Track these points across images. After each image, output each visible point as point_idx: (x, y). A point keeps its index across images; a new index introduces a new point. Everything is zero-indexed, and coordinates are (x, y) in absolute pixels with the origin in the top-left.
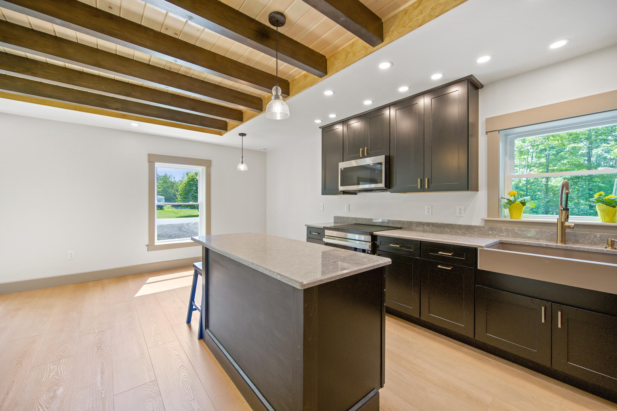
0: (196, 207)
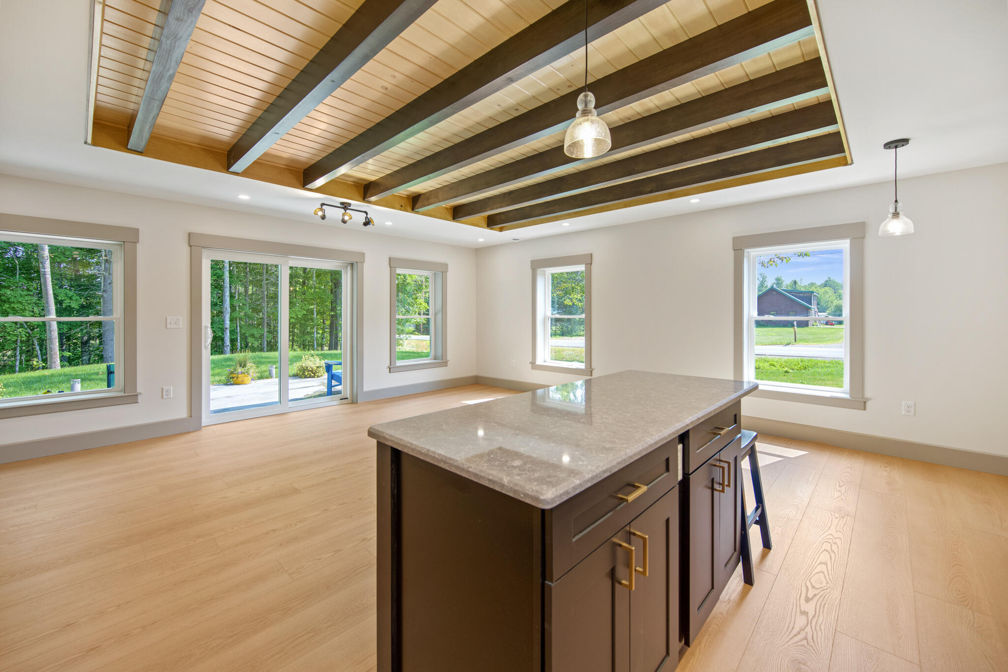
0: (840, 323)
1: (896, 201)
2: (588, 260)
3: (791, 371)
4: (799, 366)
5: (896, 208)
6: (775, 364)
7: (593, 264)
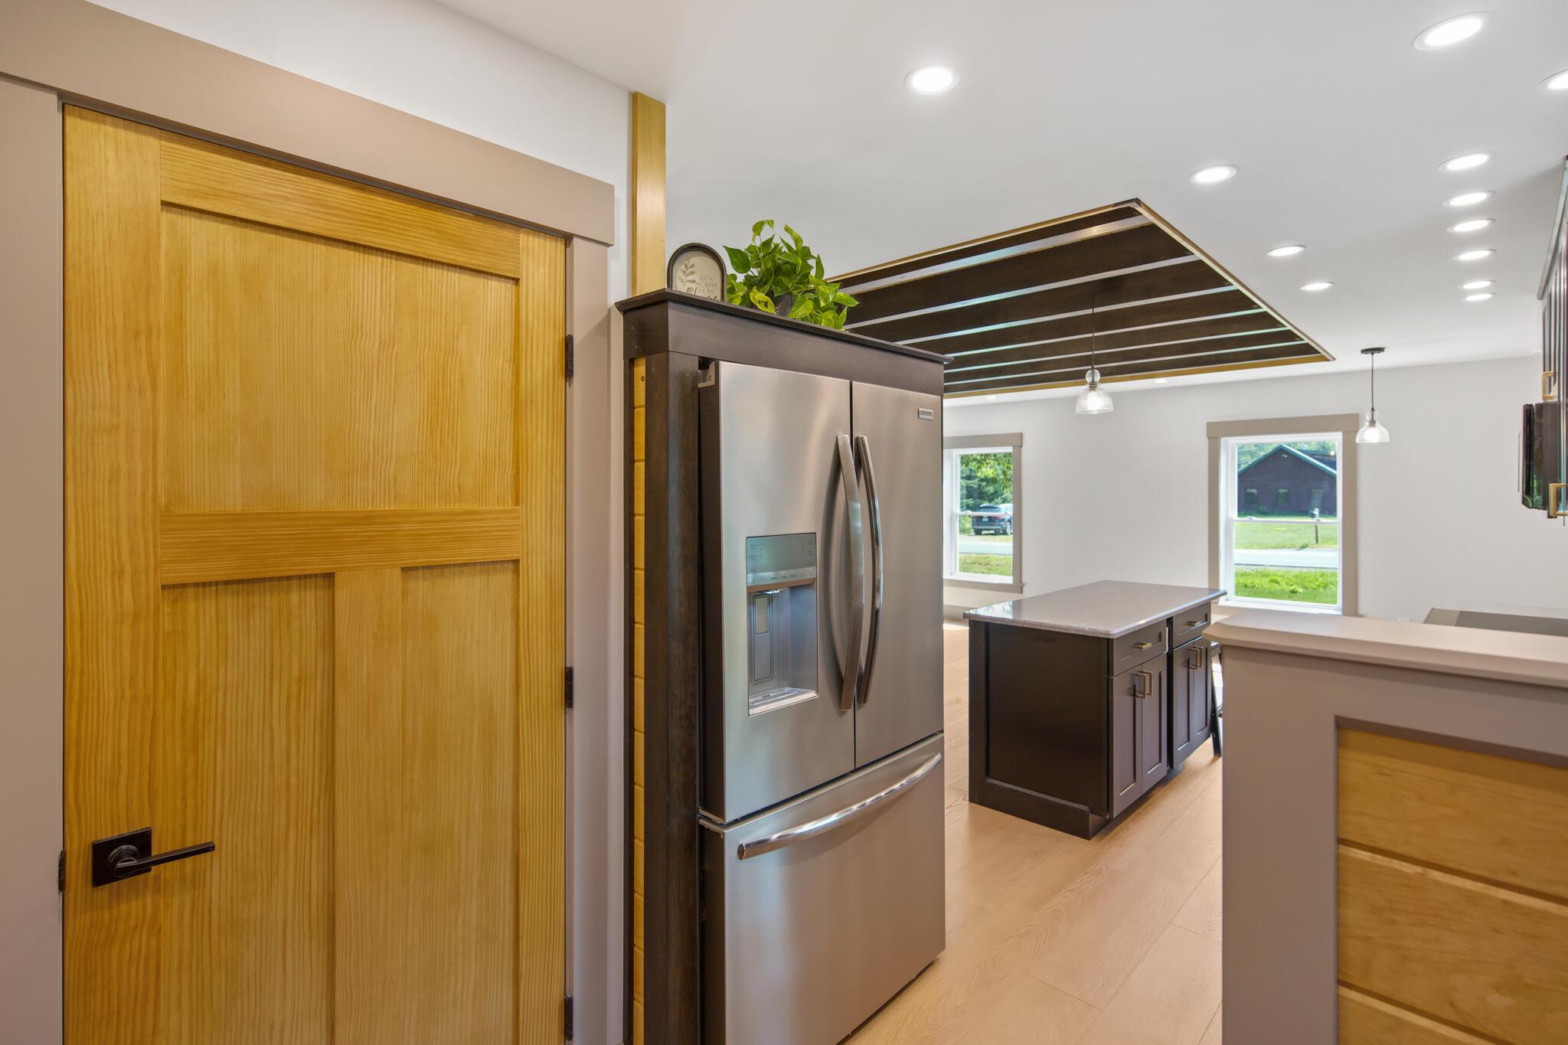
1: (1373, 409)
2: (1017, 440)
3: (1300, 590)
4: (1317, 583)
5: (1372, 416)
6: (1279, 579)
7: (1024, 446)
